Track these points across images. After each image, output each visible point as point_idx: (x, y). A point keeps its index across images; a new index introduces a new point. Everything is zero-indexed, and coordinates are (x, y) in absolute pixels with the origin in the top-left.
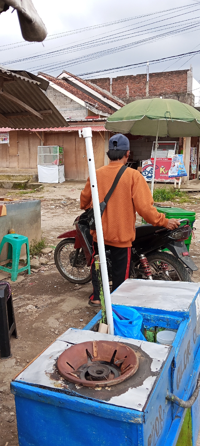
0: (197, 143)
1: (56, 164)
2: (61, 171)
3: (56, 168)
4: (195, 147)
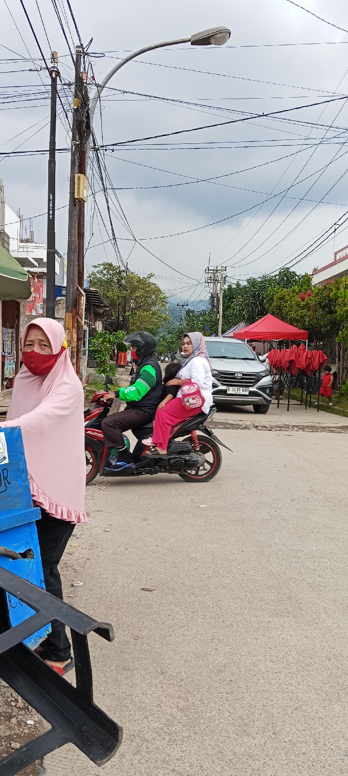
0: (15, 322)
4: (11, 327)
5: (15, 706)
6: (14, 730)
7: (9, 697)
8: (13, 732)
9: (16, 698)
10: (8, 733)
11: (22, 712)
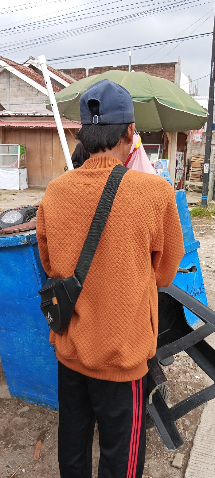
1: (16, 166)
2: (23, 176)
3: (16, 171)
5: (189, 367)
6: (188, 379)
7: (185, 362)
8: (188, 380)
9: (189, 363)
10: (185, 380)
11: (193, 371)
